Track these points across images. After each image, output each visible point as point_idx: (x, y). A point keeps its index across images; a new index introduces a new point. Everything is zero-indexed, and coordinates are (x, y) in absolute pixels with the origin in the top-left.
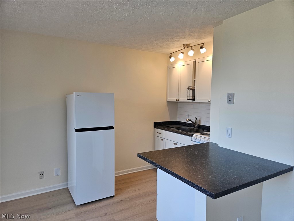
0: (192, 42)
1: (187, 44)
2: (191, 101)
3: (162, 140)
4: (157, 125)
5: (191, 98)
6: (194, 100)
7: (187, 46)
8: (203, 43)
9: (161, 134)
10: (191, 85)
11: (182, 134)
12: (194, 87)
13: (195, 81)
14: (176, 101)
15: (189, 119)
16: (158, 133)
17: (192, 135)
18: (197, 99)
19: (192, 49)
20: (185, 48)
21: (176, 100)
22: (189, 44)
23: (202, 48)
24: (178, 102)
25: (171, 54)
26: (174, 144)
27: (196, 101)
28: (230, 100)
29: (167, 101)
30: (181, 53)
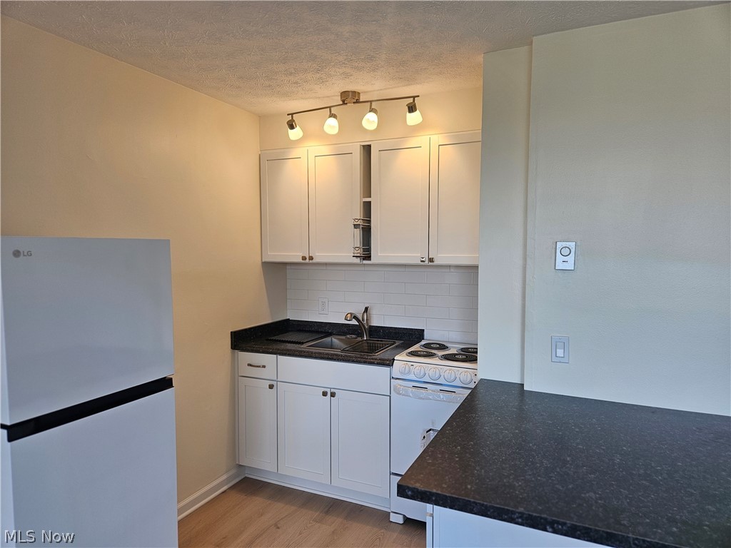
0: (370, 86)
1: (354, 92)
2: (357, 261)
3: (271, 387)
4: (244, 340)
5: (360, 252)
6: (368, 257)
7: (350, 98)
8: (414, 97)
9: (264, 367)
10: (358, 213)
11: (353, 362)
12: (369, 221)
13: (369, 203)
14: (300, 260)
15: (351, 314)
16: (250, 365)
17: (389, 363)
18: (378, 255)
19: (372, 110)
20: (344, 103)
21: (304, 258)
22: (359, 93)
23: (412, 109)
24: (308, 263)
25: (292, 114)
26: (325, 394)
27: (374, 260)
28: (565, 259)
29: (263, 261)
30: (330, 117)
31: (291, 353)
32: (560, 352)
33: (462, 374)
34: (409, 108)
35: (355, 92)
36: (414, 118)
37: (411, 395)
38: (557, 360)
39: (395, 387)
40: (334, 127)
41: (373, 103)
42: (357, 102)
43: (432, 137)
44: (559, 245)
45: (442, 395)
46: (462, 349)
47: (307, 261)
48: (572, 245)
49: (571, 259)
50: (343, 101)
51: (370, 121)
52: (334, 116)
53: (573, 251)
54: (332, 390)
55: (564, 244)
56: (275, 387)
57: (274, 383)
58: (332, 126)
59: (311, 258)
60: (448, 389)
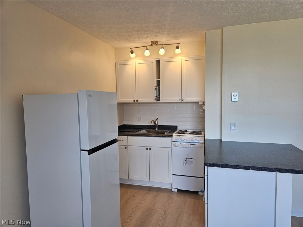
0: (162, 39)
2: (155, 101)
3: (126, 148)
5: (156, 98)
6: (159, 100)
7: (154, 43)
8: (178, 44)
9: (123, 141)
10: (155, 84)
13: (159, 81)
14: (133, 102)
15: (153, 121)
17: (171, 136)
18: (163, 99)
19: (162, 48)
20: (152, 45)
22: (157, 42)
23: (178, 48)
24: (136, 103)
25: (132, 48)
26: (147, 149)
27: (161, 101)
28: (235, 98)
29: (118, 102)
30: (146, 50)
31: (133, 135)
32: (233, 128)
33: (197, 138)
34: (177, 47)
35: (156, 41)
36: (178, 51)
37: (180, 146)
38: (233, 130)
39: (174, 144)
40: (148, 53)
41: (163, 45)
42: (157, 45)
43: (182, 58)
44: (233, 94)
45: (191, 145)
46: (193, 131)
47: (135, 102)
48: (237, 93)
49: (237, 98)
50: (152, 44)
51: (162, 52)
52: (148, 49)
53: (237, 95)
54: (150, 147)
55: (235, 93)
56: (127, 148)
57: (127, 146)
58: (147, 53)
59: (137, 101)
60: (193, 144)
